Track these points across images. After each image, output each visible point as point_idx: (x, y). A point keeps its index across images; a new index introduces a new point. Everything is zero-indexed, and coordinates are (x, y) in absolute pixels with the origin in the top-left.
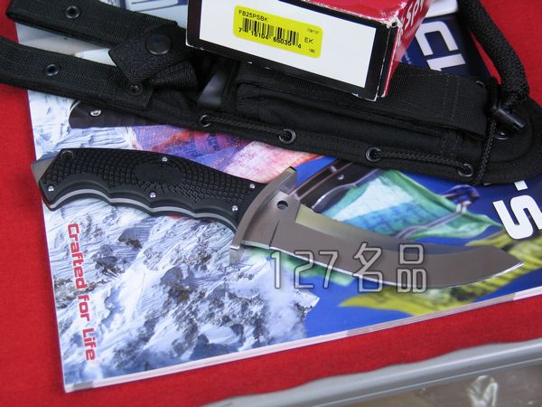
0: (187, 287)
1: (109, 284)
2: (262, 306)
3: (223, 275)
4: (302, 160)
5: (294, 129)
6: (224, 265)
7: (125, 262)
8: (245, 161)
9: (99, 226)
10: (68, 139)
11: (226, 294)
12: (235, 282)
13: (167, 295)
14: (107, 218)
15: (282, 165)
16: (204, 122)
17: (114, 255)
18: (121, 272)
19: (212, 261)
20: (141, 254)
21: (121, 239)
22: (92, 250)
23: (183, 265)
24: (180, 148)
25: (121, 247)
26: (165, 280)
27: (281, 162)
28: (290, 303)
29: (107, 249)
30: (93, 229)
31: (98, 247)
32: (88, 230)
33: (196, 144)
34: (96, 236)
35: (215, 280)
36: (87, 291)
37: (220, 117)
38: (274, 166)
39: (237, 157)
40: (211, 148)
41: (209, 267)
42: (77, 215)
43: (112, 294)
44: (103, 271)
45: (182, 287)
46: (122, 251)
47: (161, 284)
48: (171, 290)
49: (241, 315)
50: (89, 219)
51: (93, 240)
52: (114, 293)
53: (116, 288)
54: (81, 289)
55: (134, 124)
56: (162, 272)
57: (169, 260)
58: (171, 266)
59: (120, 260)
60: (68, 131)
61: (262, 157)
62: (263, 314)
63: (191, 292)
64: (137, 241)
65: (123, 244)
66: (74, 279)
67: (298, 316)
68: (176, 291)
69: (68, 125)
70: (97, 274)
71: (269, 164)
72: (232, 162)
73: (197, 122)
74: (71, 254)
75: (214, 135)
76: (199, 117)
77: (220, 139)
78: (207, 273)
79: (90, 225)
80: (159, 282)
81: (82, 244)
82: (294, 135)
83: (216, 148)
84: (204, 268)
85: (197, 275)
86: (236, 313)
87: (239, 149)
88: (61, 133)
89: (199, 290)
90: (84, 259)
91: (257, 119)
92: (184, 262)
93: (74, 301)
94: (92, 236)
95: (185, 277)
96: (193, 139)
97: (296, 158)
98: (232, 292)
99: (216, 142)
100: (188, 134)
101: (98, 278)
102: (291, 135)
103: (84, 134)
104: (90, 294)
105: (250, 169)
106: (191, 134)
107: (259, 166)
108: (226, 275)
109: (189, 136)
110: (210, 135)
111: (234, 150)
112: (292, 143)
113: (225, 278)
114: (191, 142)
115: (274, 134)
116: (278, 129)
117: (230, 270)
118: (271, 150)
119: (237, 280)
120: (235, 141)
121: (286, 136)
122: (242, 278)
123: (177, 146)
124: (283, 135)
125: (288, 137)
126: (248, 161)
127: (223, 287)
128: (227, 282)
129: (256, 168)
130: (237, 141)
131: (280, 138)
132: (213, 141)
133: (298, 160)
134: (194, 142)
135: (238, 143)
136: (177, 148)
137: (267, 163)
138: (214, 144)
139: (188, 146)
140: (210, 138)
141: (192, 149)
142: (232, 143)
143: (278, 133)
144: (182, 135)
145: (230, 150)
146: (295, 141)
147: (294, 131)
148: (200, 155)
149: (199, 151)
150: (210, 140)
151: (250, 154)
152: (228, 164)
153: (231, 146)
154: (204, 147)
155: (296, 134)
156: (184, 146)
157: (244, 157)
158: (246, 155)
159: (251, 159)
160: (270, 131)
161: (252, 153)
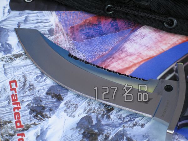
0: (96, 131)
1: (39, 126)
3: (122, 123)
4: (180, 41)
6: (123, 116)
7: (51, 110)
8: (138, 40)
9: (32, 83)
10: (9, 18)
11: (125, 138)
12: (131, 129)
13: (81, 136)
14: (37, 77)
15: (166, 44)
16: (109, 10)
17: (43, 104)
18: (48, 118)
19: (114, 112)
20: (62, 105)
21: (48, 93)
22: (27, 100)
23: (93, 114)
24: (91, 29)
25: (48, 99)
26: (80, 125)
27: (165, 42)
29: (37, 100)
30: (28, 85)
31: (31, 98)
32: (24, 86)
33: (102, 26)
34: (30, 90)
35: (116, 127)
36: (24, 130)
37: (121, 7)
38: (159, 44)
39: (132, 37)
40: (113, 29)
41: (112, 116)
42: (16, 74)
43: (41, 133)
44: (35, 116)
45: (92, 131)
46: (49, 102)
47: (77, 128)
48: (84, 132)
50: (25, 77)
51: (27, 93)
52: (43, 133)
53: (45, 129)
54: (19, 129)
55: (57, 10)
56: (77, 119)
57: (83, 110)
58: (84, 115)
59: (47, 109)
60: (9, 12)
61: (151, 38)
63: (99, 135)
64: (60, 95)
65: (49, 97)
66: (14, 121)
68: (88, 134)
69: (8, 8)
70: (30, 118)
71: (156, 43)
72: (129, 40)
73: (103, 9)
74: (11, 103)
75: (116, 20)
76: (105, 6)
77: (120, 23)
78: (111, 121)
79: (25, 81)
80: (76, 126)
81: (20, 95)
82: (175, 22)
83: (117, 29)
84: (109, 117)
85: (104, 122)
87: (134, 31)
88: (4, 13)
89: (105, 133)
90: (21, 107)
91: (149, 10)
92: (94, 112)
93: (14, 137)
94: (27, 90)
95: (94, 123)
97: (174, 40)
98: (129, 136)
99: (117, 25)
100: (97, 18)
101: (31, 121)
102: (173, 23)
103: (20, 15)
104: (25, 132)
105: (142, 46)
106: (98, 19)
107: (148, 44)
108: (124, 123)
109: (97, 20)
110: (113, 20)
111: (130, 31)
112: (174, 28)
113: (124, 126)
114: (98, 24)
115: (161, 21)
116: (164, 17)
117: (127, 120)
118: (157, 32)
119: (132, 127)
120: (131, 25)
121: (169, 23)
122: (136, 126)
123: (88, 27)
124: (167, 22)
125: (171, 23)
126: (140, 40)
127: (122, 133)
128: (125, 129)
129: (147, 46)
130: (132, 25)
131: (165, 23)
132: (114, 24)
133: (177, 41)
134: (100, 24)
135: (133, 26)
136: (88, 28)
137: (154, 42)
138: (115, 27)
139: (96, 27)
140: (113, 22)
141: (99, 29)
142: (128, 26)
143: (164, 20)
144: (92, 19)
145: (127, 31)
146: (176, 26)
147: (176, 19)
148: (105, 34)
149: (104, 31)
150: (112, 23)
151: (142, 35)
152: (126, 42)
153: (128, 28)
154: (108, 29)
155: (177, 21)
156: (93, 27)
157: (137, 37)
158: (139, 35)
159: (142, 39)
160: (158, 18)
161: (143, 34)
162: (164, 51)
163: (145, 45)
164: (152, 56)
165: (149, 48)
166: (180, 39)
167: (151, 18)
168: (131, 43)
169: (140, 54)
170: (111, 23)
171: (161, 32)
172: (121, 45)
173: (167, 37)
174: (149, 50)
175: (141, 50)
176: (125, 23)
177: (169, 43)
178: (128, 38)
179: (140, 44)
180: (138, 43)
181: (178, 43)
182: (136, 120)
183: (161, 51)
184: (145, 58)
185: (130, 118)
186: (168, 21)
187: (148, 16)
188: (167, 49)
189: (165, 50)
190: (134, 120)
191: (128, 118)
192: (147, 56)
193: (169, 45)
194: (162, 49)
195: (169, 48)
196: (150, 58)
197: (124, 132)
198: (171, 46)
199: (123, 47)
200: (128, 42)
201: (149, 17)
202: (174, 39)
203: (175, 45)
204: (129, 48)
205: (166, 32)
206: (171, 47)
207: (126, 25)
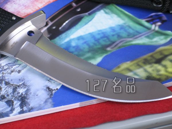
2: (26, 89)
6: (3, 65)
8: (18, 1)
11: (3, 82)
12: (9, 75)
15: (41, 3)
27: (40, 1)
28: (44, 87)
38: (36, 3)
49: (12, 94)
62: (26, 94)
67: (48, 95)
71: (33, 2)
72: (9, 1)
86: (9, 93)
98: (7, 81)
105: (21, 6)
107: (26, 4)
108: (3, 71)
113: (3, 72)
117: (6, 68)
119: (10, 74)
122: (14, 72)
127: (1, 78)
128: (4, 75)
129: (25, 5)
137: (31, 2)
152: (7, 3)
163: (23, 5)
164: (29, 14)
168: (12, 4)
169: (19, 12)
174: (27, 8)
175: (20, 9)
177: (44, 2)
179: (19, 4)
180: (17, 3)
181: (51, 1)
182: (14, 67)
183: (37, 8)
185: (9, 66)
188: (43, 7)
189: (41, 8)
190: (12, 67)
191: (7, 66)
192: (25, 13)
193: (44, 3)
194: (38, 7)
195: (44, 6)
197: (3, 78)
198: (46, 4)
199: (5, 7)
200: (9, 3)
203: (49, 3)
204: (9, 9)
206: (46, 5)
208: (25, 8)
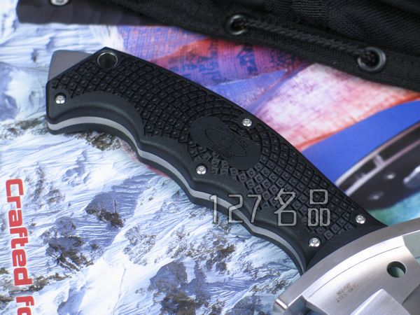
0: (193, 297)
1: (67, 281)
3: (252, 281)
4: (392, 101)
5: (383, 48)
6: (255, 265)
7: (94, 247)
8: (299, 96)
9: (56, 186)
10: (14, 40)
12: (270, 294)
13: (159, 307)
14: (69, 173)
15: (360, 106)
16: (236, 26)
17: (78, 234)
18: (87, 264)
19: (235, 256)
20: (120, 236)
21: (90, 210)
22: (42, 224)
23: (188, 259)
24: (194, 66)
25: (90, 223)
26: (157, 282)
27: (357, 102)
29: (66, 224)
30: (46, 191)
31: (52, 219)
32: (38, 191)
33: (220, 62)
34: (50, 201)
35: (238, 289)
36: (32, 289)
37: (263, 20)
38: (345, 106)
39: (285, 88)
40: (243, 70)
41: (229, 266)
42: (22, 164)
43: (70, 298)
44: (58, 260)
45: (184, 296)
46: (91, 229)
47: (150, 289)
48: (166, 299)
50: (41, 172)
51: (45, 209)
52: (74, 297)
53: (78, 289)
54: (21, 287)
55: (121, 23)
56: (153, 269)
57: (165, 249)
58: (168, 260)
59: (87, 244)
60: (14, 26)
61: (327, 91)
63: (198, 305)
64: (116, 215)
65: (93, 218)
66: (11, 270)
68: (175, 302)
69: (13, 16)
70: (48, 264)
71: (337, 104)
72: (277, 95)
73: (224, 25)
74: (8, 228)
75: (250, 50)
76: (229, 18)
77: (260, 57)
78: (226, 276)
79: (41, 182)
80: (148, 284)
81: (27, 213)
82: (383, 57)
83: (253, 71)
84: (222, 267)
85: (211, 277)
87: (289, 75)
88: (3, 29)
89: (212, 302)
90: (29, 238)
91: (325, 28)
92: (189, 254)
93: (10, 303)
94: (44, 202)
95: (190, 278)
96: (215, 53)
97: (379, 98)
98: (265, 311)
99: (252, 62)
100: (208, 44)
101: (50, 270)
102: (377, 59)
103: (39, 34)
104: (35, 295)
105: (306, 110)
106: (212, 45)
107: (321, 106)
108: (256, 282)
109: (209, 49)
110: (245, 49)
111: (281, 75)
112: (379, 71)
113: (255, 287)
114: (211, 58)
115: (350, 54)
116: (357, 46)
117: (264, 274)
118: (342, 80)
119: (274, 292)
120: (284, 62)
121: (369, 59)
122: (283, 289)
123: (188, 63)
124: (364, 56)
125: (373, 61)
126: (303, 96)
127: (251, 302)
128: (257, 294)
129: (317, 109)
130: (287, 61)
131: (359, 61)
132: (247, 59)
133: (386, 100)
134: (216, 58)
135: (289, 64)
136: (189, 66)
137: (334, 101)
138: (248, 64)
139: (206, 64)
140: (244, 53)
141: (212, 69)
142: (278, 65)
143: (357, 53)
144: (197, 46)
145: (274, 76)
146: (384, 67)
147: (384, 52)
148: (225, 80)
149: (224, 74)
150: (243, 57)
151: (308, 86)
152: (270, 99)
153: (278, 69)
154: (233, 68)
155: (387, 57)
156: (200, 63)
157: (297, 89)
158: (301, 86)
159: (308, 93)
160: (344, 49)
161: (311, 83)
162: (355, 122)
163: (313, 108)
164: (327, 133)
165: (321, 115)
166: (393, 97)
167: (328, 47)
168: (283, 102)
169: (302, 126)
170: (241, 55)
171: (350, 80)
172: (260, 106)
173: (363, 91)
174: (322, 118)
175: (303, 118)
176: (272, 57)
177: (367, 105)
178: (277, 91)
179: (302, 105)
180: (297, 102)
181: (386, 105)
182: (283, 274)
183: (349, 121)
184: (311, 137)
185: (271, 271)
186: (366, 55)
187: (321, 42)
188: (363, 118)
189: (358, 120)
190: (279, 275)
191: (266, 269)
192: (316, 132)
193: (367, 109)
194: (351, 118)
195: (367, 116)
196: (324, 136)
197: (254, 301)
198: (371, 110)
199: (263, 111)
200: (276, 100)
201: (323, 44)
202: (378, 95)
203: (380, 109)
204: (277, 114)
205: (362, 81)
206: (371, 114)
207: (273, 61)
208: (318, 117)
